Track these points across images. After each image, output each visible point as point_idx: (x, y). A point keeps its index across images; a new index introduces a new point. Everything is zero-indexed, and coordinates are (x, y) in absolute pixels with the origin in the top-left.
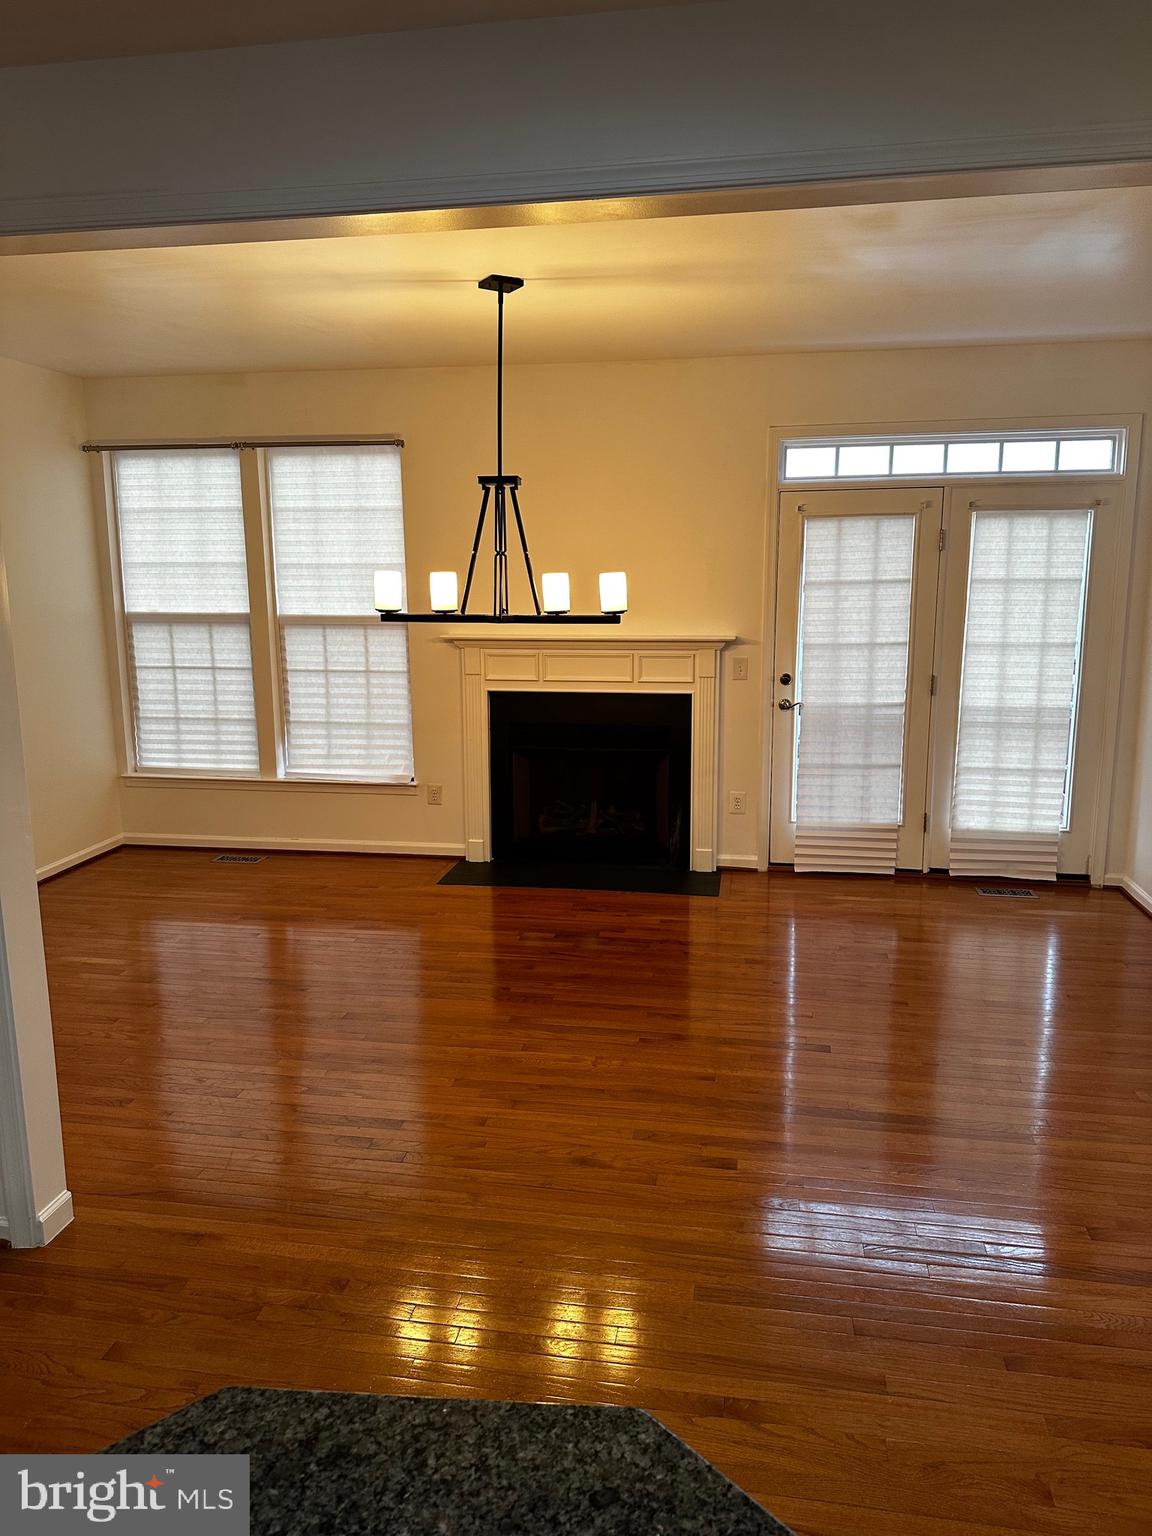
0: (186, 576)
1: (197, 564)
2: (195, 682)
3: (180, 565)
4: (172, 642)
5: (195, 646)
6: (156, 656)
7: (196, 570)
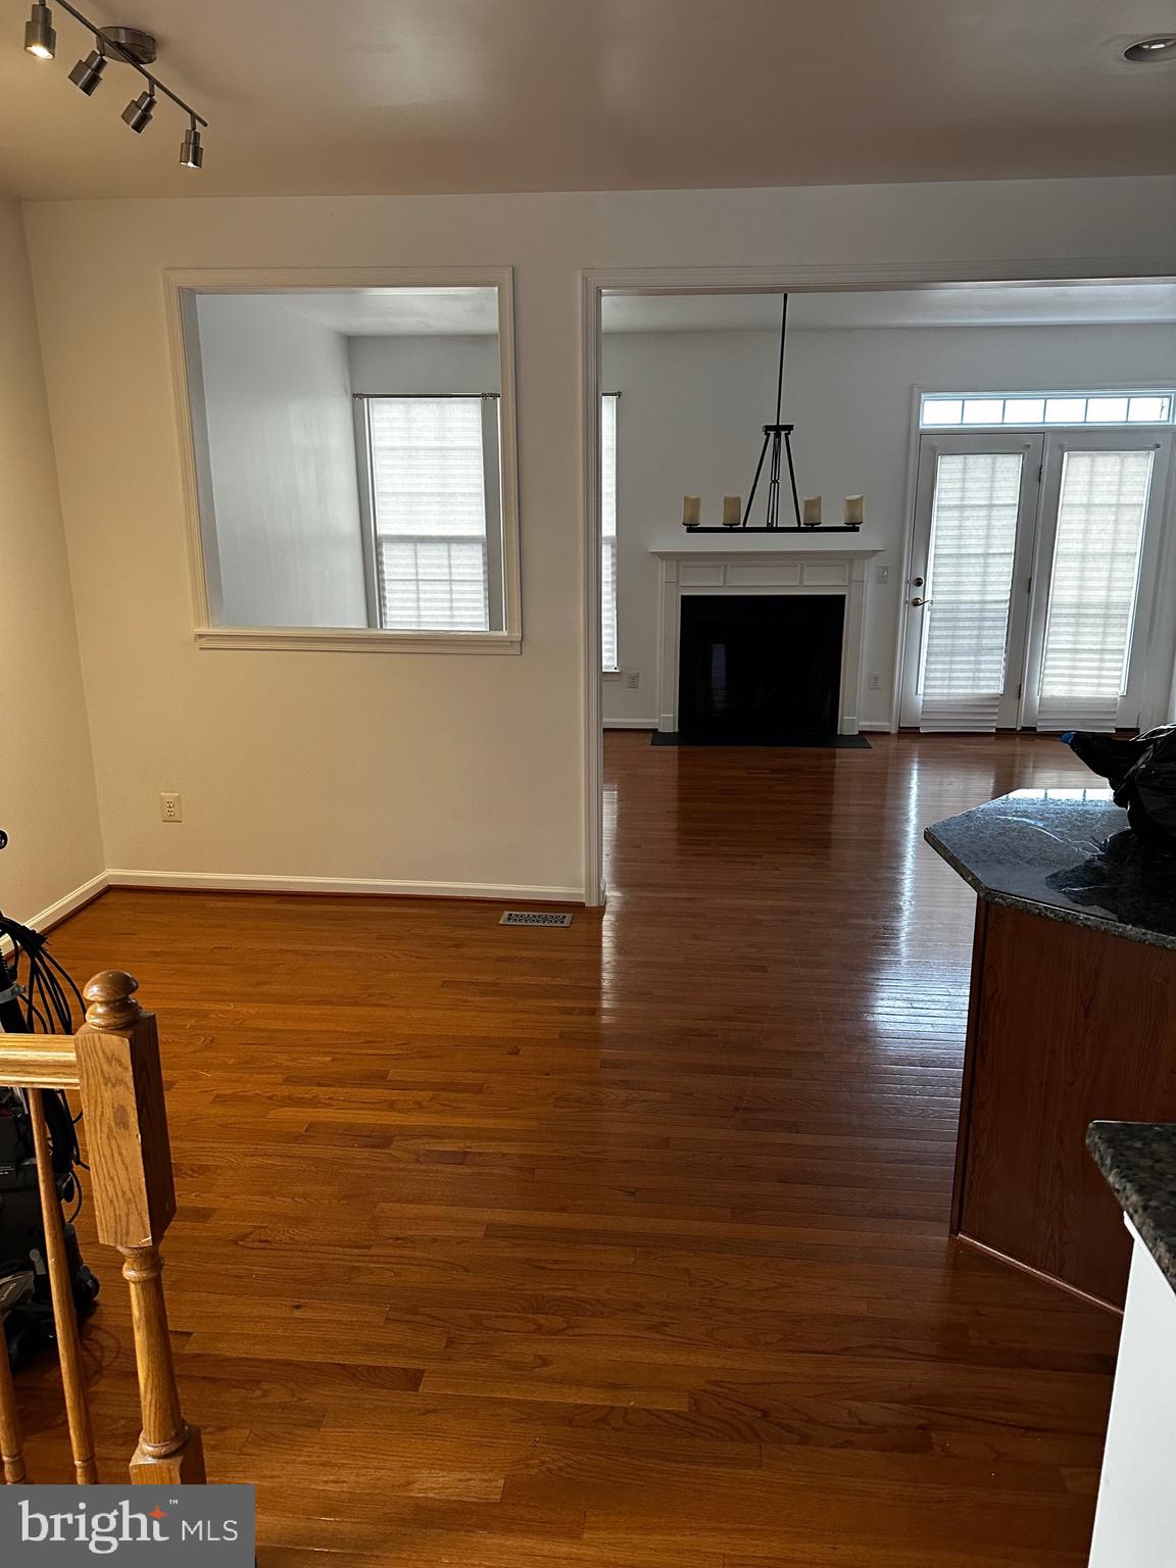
0: (430, 503)
1: (439, 494)
2: (435, 592)
3: (425, 494)
4: (416, 558)
5: (435, 562)
6: (402, 570)
7: (438, 499)
